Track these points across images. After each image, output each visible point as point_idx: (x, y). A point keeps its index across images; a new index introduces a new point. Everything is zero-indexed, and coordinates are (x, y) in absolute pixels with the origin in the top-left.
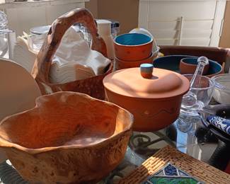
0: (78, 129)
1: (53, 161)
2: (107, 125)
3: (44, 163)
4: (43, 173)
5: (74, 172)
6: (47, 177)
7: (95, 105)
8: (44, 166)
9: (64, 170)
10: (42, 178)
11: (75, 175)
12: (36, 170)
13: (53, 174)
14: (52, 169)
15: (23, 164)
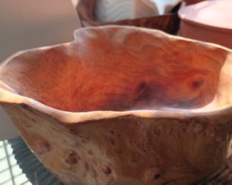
0: (143, 91)
1: (113, 142)
2: (196, 85)
3: (91, 146)
4: (87, 166)
5: (155, 171)
6: (95, 175)
7: (175, 49)
8: (90, 153)
9: (134, 165)
10: (85, 175)
11: (157, 177)
12: (73, 159)
13: (109, 171)
14: (108, 160)
15: (47, 145)
